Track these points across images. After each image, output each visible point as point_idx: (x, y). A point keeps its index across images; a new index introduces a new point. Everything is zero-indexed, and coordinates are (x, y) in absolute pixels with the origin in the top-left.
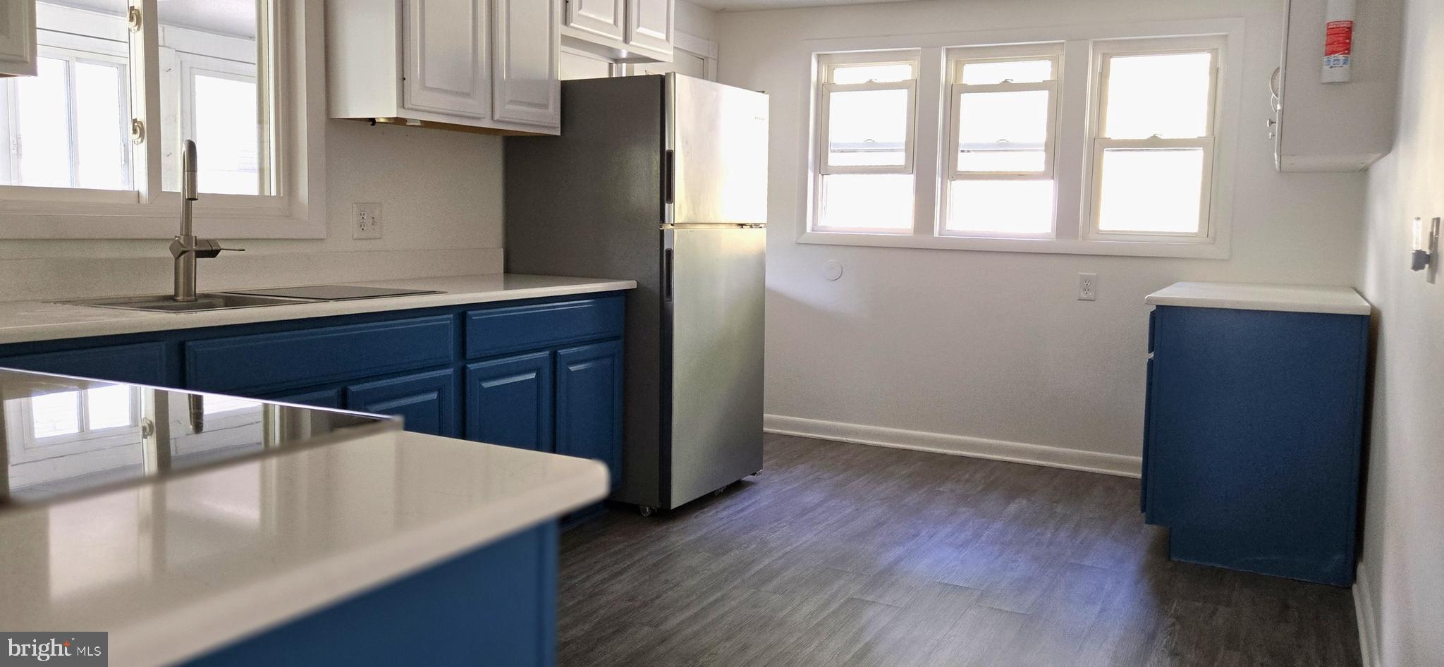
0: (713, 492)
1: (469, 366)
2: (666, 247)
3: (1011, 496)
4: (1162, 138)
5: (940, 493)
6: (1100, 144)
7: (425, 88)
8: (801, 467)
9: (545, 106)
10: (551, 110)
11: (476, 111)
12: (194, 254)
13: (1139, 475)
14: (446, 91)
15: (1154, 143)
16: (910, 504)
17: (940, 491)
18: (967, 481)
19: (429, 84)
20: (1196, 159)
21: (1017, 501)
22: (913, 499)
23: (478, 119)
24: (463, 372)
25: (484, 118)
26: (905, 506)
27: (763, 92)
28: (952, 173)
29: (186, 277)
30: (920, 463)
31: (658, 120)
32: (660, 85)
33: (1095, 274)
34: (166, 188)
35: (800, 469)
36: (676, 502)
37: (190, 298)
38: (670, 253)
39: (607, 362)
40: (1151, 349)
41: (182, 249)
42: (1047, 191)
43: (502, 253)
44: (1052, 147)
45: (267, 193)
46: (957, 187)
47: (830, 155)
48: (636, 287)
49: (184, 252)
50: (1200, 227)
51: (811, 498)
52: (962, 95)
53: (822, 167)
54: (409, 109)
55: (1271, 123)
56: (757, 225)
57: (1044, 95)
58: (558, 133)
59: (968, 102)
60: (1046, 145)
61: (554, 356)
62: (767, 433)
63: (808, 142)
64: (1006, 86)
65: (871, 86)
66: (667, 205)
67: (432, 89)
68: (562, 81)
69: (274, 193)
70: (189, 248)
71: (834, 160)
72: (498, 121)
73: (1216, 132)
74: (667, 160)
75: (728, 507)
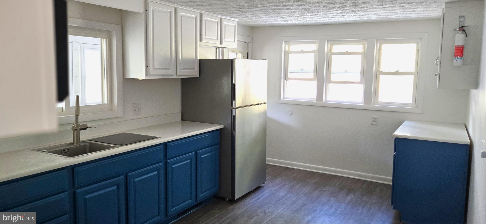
0: (249, 192)
1: (168, 161)
2: (233, 114)
3: (348, 193)
4: (400, 72)
5: (325, 191)
6: (379, 73)
7: (154, 68)
8: (279, 179)
9: (194, 69)
10: (196, 70)
11: (171, 74)
12: (79, 130)
13: (391, 184)
14: (162, 69)
15: (397, 73)
16: (314, 196)
17: (324, 190)
18: (334, 186)
19: (155, 67)
20: (411, 78)
21: (350, 195)
22: (315, 194)
23: (171, 76)
24: (166, 164)
25: (174, 75)
26: (312, 197)
27: (266, 60)
28: (329, 81)
29: (77, 137)
30: (318, 178)
31: (231, 74)
32: (231, 63)
33: (377, 117)
34: (71, 105)
35: (278, 180)
36: (237, 197)
37: (78, 144)
38: (234, 117)
39: (215, 152)
40: (395, 151)
41: (76, 129)
42: (361, 88)
43: (181, 114)
44: (363, 73)
45: (104, 103)
46: (330, 85)
47: (289, 74)
48: (223, 127)
49: (76, 130)
50: (413, 101)
51: (282, 193)
52: (332, 56)
53: (286, 78)
54: (149, 76)
55: (436, 75)
56: (264, 103)
57: (360, 56)
58: (198, 76)
59: (334, 58)
60: (361, 73)
61: (196, 153)
62: (268, 164)
63: (281, 71)
64: (347, 53)
65: (302, 52)
66: (233, 101)
67: (156, 69)
68: (200, 60)
69: (106, 103)
70: (77, 128)
71: (290, 75)
72: (179, 76)
73: (418, 71)
74: (233, 87)
75: (254, 197)
